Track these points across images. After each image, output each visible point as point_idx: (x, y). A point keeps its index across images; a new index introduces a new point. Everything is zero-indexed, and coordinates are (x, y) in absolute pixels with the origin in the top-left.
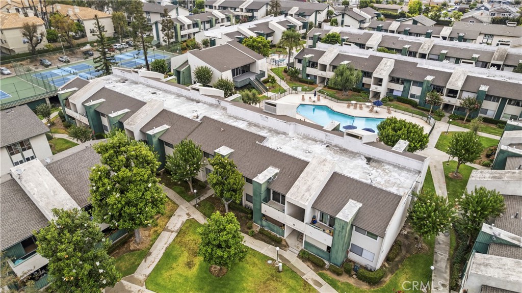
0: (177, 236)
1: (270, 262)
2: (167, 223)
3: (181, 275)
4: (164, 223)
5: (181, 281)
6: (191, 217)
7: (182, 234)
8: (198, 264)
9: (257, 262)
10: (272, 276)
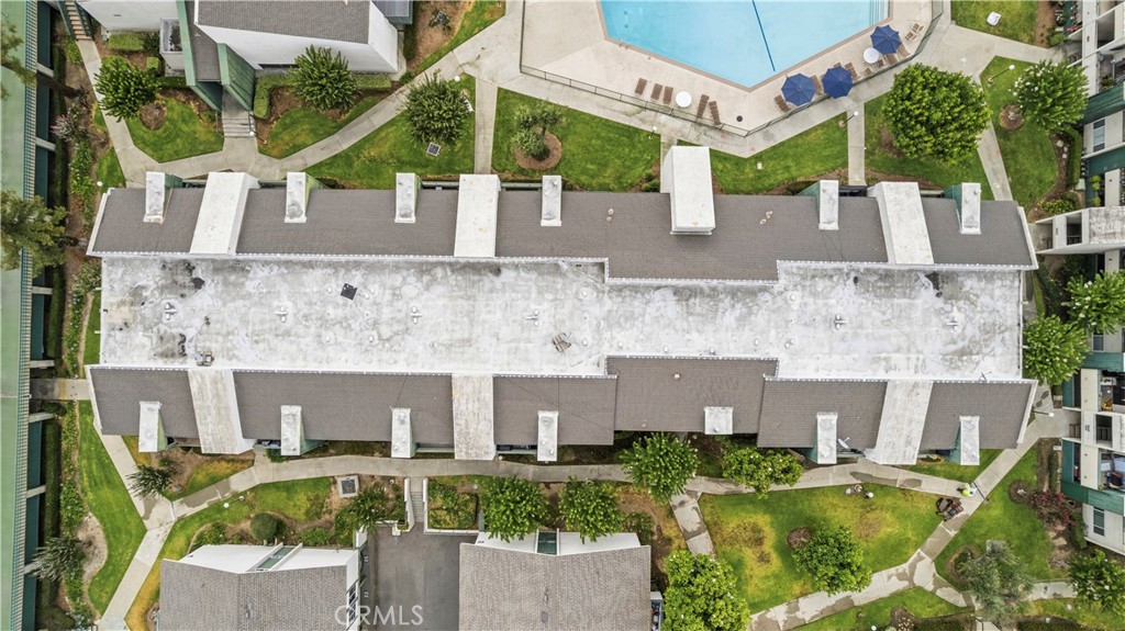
0: (711, 535)
1: (849, 491)
2: (678, 525)
3: (767, 577)
4: (676, 529)
5: (772, 583)
6: (699, 494)
7: (715, 529)
8: (772, 551)
9: (835, 502)
10: (863, 507)
